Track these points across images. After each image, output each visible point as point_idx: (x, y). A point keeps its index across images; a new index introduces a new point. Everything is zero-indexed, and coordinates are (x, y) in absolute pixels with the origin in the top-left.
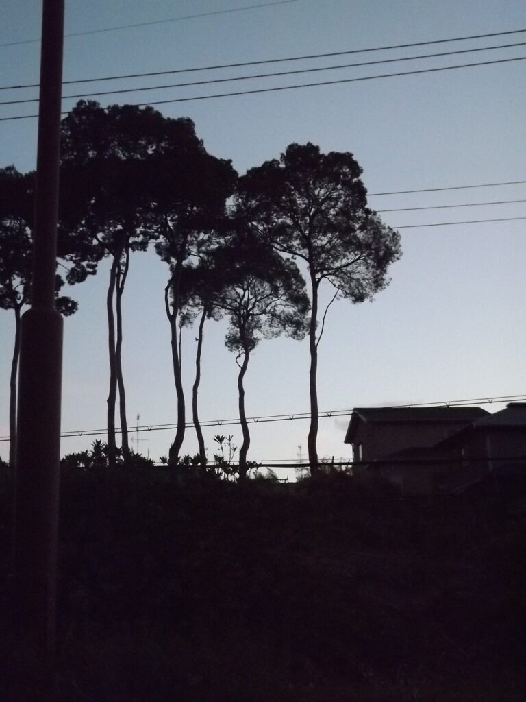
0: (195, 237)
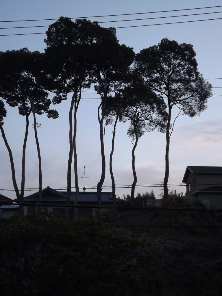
0: (113, 83)
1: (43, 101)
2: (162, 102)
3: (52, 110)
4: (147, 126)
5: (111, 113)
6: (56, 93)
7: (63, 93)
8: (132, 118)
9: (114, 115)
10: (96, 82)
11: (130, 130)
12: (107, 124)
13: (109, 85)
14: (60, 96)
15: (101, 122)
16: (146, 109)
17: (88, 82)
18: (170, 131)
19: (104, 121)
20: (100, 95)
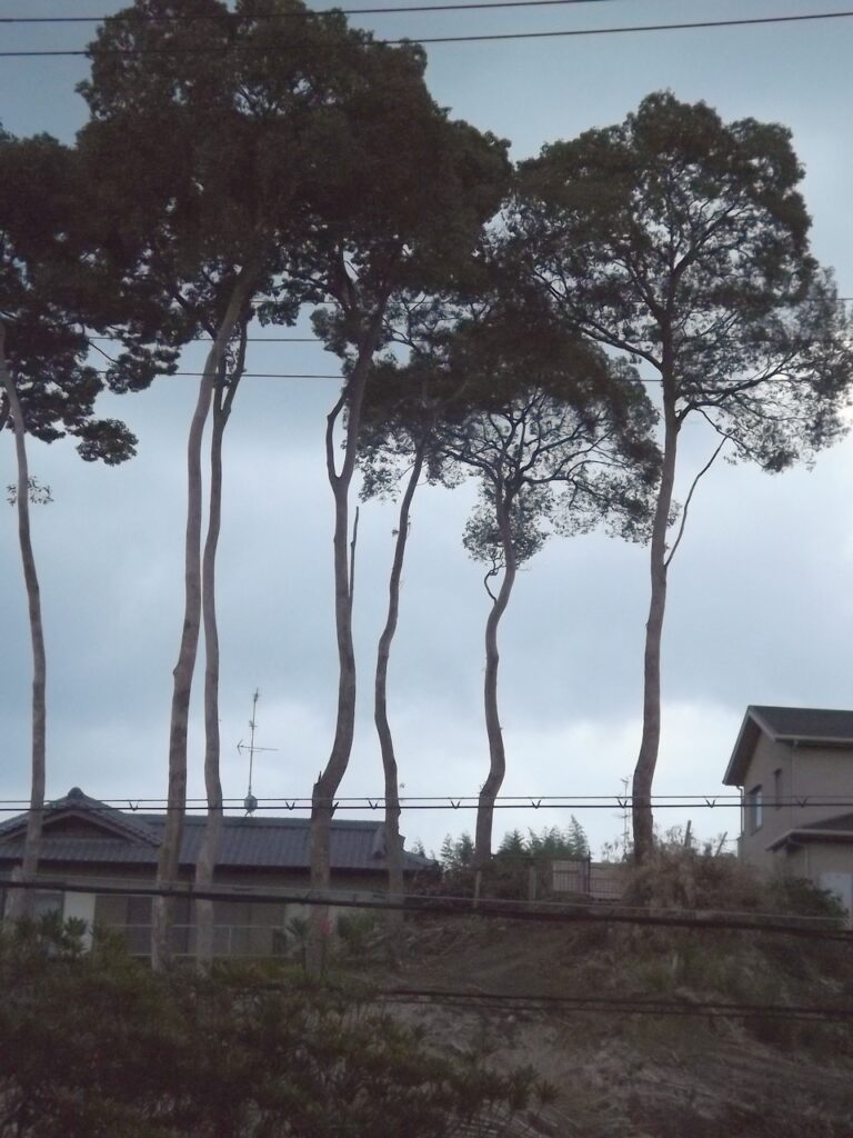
0: (404, 300)
1: (60, 379)
2: (638, 394)
3: (103, 424)
4: (559, 511)
5: (392, 442)
6: (127, 343)
7: (161, 342)
8: (488, 469)
9: (405, 451)
10: (319, 299)
11: (477, 527)
12: (368, 491)
13: (383, 309)
14: (146, 354)
15: (340, 485)
16: (558, 428)
17: (284, 294)
18: (671, 535)
19: (357, 481)
20: (341, 353)
